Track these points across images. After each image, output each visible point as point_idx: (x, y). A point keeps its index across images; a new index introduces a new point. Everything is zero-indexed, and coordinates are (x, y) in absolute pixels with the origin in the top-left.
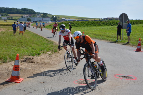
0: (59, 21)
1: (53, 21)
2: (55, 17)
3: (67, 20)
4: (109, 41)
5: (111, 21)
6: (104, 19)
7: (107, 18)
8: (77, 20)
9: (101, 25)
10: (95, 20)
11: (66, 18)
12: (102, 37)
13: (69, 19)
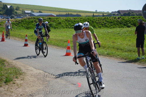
0: (19, 16)
1: (5, 16)
2: (9, 7)
3: (36, 14)
4: (122, 58)
5: (126, 18)
6: (113, 14)
7: (119, 12)
8: (57, 16)
9: (106, 26)
10: (95, 14)
11: (34, 10)
12: (107, 50)
13: (40, 12)
